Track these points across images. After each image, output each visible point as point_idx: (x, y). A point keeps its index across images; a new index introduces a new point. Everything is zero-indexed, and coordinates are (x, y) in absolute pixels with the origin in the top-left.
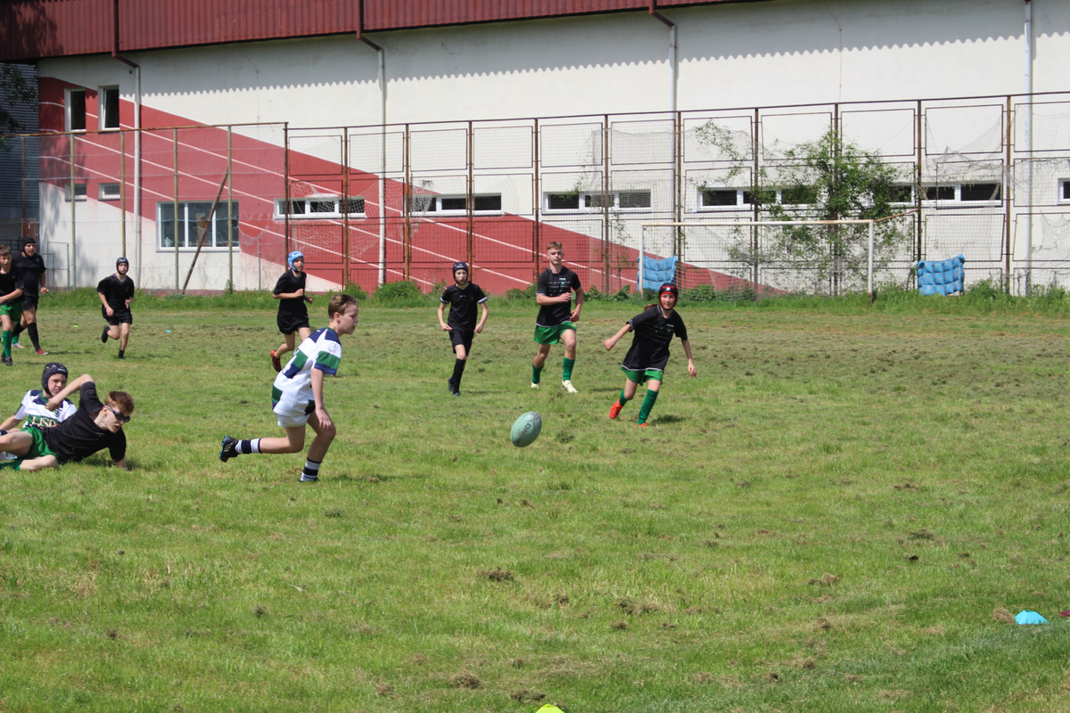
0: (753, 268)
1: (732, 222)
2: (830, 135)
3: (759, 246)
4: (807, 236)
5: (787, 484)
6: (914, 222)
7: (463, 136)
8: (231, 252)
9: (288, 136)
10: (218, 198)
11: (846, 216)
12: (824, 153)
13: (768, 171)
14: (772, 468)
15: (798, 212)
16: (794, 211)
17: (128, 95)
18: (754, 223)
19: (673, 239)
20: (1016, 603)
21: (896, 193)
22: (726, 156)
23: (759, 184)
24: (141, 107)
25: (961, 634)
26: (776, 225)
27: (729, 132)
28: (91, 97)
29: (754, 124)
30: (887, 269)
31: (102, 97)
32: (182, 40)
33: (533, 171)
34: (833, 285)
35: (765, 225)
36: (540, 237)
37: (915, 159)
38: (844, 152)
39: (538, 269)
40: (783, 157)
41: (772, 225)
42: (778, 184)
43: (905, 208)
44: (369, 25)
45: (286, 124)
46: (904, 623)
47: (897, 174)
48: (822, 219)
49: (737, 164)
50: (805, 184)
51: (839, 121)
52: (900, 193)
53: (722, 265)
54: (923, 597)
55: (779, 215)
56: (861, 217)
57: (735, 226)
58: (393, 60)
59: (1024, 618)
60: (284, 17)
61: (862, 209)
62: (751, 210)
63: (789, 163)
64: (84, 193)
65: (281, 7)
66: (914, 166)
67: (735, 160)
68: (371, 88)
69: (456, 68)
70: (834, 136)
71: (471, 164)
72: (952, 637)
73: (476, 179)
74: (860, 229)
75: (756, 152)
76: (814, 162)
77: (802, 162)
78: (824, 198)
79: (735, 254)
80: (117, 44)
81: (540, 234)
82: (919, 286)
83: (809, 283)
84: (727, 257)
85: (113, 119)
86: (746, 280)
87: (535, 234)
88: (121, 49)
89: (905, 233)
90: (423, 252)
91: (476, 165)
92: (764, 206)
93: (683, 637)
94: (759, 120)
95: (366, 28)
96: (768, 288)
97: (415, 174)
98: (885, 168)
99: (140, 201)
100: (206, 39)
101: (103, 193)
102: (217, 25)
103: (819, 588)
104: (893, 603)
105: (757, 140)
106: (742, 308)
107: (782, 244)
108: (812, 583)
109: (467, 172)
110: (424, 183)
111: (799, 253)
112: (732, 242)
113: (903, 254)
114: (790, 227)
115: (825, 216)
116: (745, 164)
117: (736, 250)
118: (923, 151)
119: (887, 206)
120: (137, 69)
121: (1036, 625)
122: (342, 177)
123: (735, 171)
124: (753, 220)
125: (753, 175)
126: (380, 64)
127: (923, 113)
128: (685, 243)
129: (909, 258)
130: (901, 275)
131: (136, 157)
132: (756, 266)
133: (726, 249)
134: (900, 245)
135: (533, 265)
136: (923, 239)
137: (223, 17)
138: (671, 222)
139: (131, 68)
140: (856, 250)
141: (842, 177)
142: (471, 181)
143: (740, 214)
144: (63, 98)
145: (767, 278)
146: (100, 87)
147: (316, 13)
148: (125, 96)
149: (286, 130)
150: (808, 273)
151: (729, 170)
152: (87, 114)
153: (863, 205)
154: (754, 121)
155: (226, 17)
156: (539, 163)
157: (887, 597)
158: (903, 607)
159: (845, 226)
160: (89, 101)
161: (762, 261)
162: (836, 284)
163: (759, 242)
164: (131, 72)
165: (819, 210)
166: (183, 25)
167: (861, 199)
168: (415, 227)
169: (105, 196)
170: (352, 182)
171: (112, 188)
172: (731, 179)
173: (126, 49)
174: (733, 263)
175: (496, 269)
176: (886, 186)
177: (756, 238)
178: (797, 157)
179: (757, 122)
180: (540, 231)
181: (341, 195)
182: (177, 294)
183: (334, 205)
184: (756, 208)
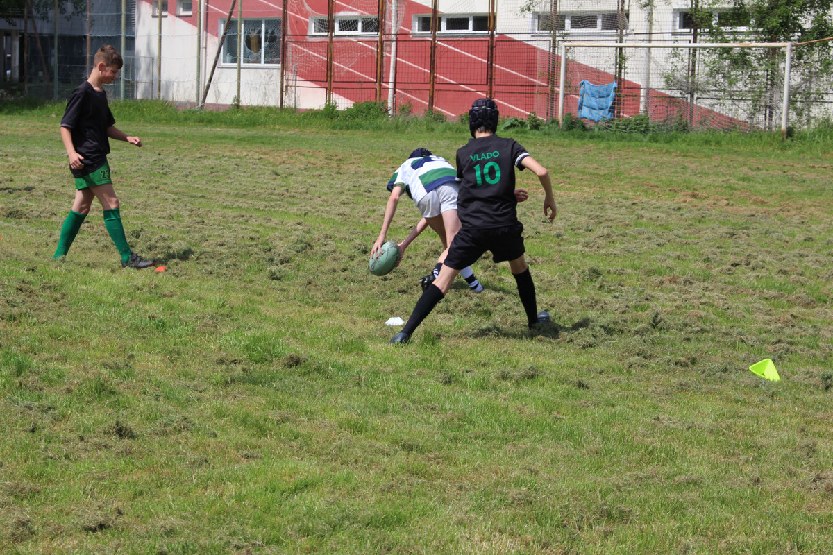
0: (689, 97)
1: (670, 44)
3: (696, 72)
8: (240, 68)
15: (736, 35)
16: (733, 33)
18: (693, 45)
19: (614, 62)
26: (715, 48)
34: (767, 121)
35: (703, 48)
39: (491, 93)
41: (710, 48)
48: (761, 42)
55: (718, 37)
56: (801, 41)
57: (673, 47)
61: (804, 31)
62: (690, 34)
64: (166, 10)
79: (670, 80)
84: (664, 84)
87: (490, 55)
92: (703, 29)
99: (207, 15)
101: (181, 9)
107: (719, 71)
114: (728, 50)
115: (765, 39)
117: (672, 76)
124: (692, 42)
128: (625, 68)
132: (692, 95)
133: (663, 75)
135: (488, 89)
138: (614, 44)
150: (742, 104)
153: (804, 27)
161: (699, 90)
162: (770, 120)
163: (696, 68)
167: (803, 20)
169: (183, 13)
171: (188, 5)
174: (669, 92)
177: (694, 63)
180: (494, 51)
181: (362, 14)
182: (196, 108)
183: (357, 24)
184: (695, 31)
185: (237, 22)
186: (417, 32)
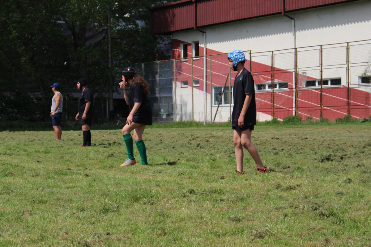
7: (318, 52)
9: (251, 56)
10: (226, 83)
17: (202, 44)
24: (206, 49)
28: (189, 46)
31: (193, 46)
32: (219, 21)
33: (347, 66)
36: (350, 95)
39: (349, 109)
44: (288, 9)
45: (250, 51)
58: (298, 23)
60: (256, 8)
64: (187, 85)
65: (254, 4)
68: (290, 35)
69: (323, 25)
71: (321, 64)
73: (324, 71)
80: (196, 24)
81: (350, 93)
85: (197, 54)
87: (348, 93)
88: (198, 26)
90: (307, 103)
91: (323, 64)
95: (286, 10)
97: (300, 70)
99: (206, 85)
100: (227, 19)
101: (194, 84)
102: (231, 14)
109: (320, 68)
110: (303, 73)
120: (205, 34)
122: (272, 73)
126: (293, 25)
131: (205, 69)
135: (347, 107)
137: (233, 10)
139: (202, 33)
142: (321, 71)
144: (180, 47)
146: (193, 42)
147: (267, 5)
148: (201, 45)
149: (250, 54)
152: (188, 53)
155: (234, 10)
156: (349, 62)
160: (189, 47)
164: (203, 35)
166: (219, 15)
168: (299, 92)
169: (194, 85)
170: (275, 74)
171: (197, 82)
173: (199, 26)
175: (337, 109)
180: (350, 92)
181: (279, 81)
182: (211, 123)
183: (276, 85)
185: (229, 87)
186: (304, 87)
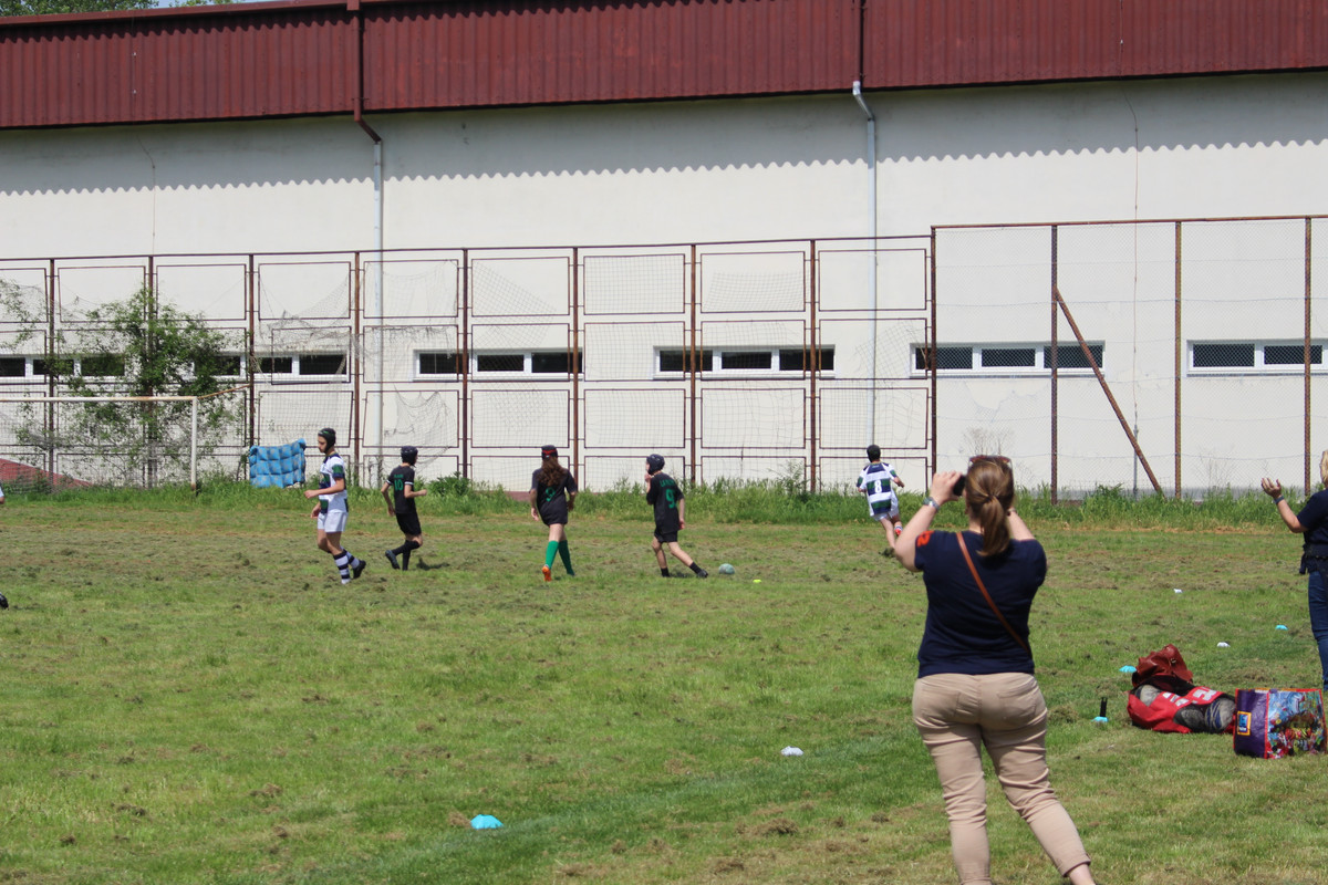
0: (48, 454)
1: (20, 397)
2: (143, 293)
3: (55, 427)
4: (115, 415)
5: (181, 700)
6: (246, 399)
11: (162, 391)
12: (136, 315)
13: (66, 335)
14: (158, 682)
15: (104, 386)
16: (99, 384)
18: (48, 398)
20: (470, 808)
21: (224, 364)
22: (14, 316)
23: (56, 351)
25: (422, 839)
26: (77, 402)
27: (18, 288)
29: (48, 279)
30: (213, 456)
34: (146, 475)
35: (63, 402)
37: (246, 324)
38: (160, 314)
40: (85, 319)
41: (72, 402)
42: (79, 351)
43: (234, 382)
46: (361, 831)
47: (225, 341)
48: (133, 394)
49: (27, 326)
50: (112, 352)
51: (155, 276)
52: (229, 365)
53: (8, 450)
54: (372, 805)
55: (80, 389)
56: (181, 393)
57: (25, 402)
59: (481, 822)
61: (183, 383)
62: (45, 383)
63: (93, 326)
66: (246, 333)
67: (26, 322)
70: (148, 294)
72: (413, 842)
74: (180, 407)
75: (52, 313)
76: (124, 325)
77: (109, 326)
78: (136, 369)
79: (24, 437)
82: (252, 476)
83: (118, 473)
84: (14, 440)
86: (39, 469)
89: (234, 412)
92: (61, 378)
93: (139, 848)
94: (56, 274)
96: (66, 479)
98: (211, 335)
103: (264, 800)
104: (345, 812)
105: (52, 298)
106: (35, 504)
107: (84, 425)
108: (254, 794)
111: (106, 436)
112: (21, 421)
113: (232, 438)
114: (94, 404)
115: (137, 391)
116: (38, 326)
117: (27, 431)
118: (256, 315)
119: (213, 381)
121: (493, 829)
123: (25, 335)
124: (48, 395)
125: (48, 340)
127: (255, 269)
129: (240, 443)
130: (230, 464)
132: (51, 452)
133: (14, 430)
134: (228, 427)
136: (256, 420)
140: (176, 433)
141: (158, 344)
143: (31, 388)
145: (64, 465)
150: (117, 460)
151: (18, 334)
153: (183, 378)
154: (48, 274)
157: (337, 805)
158: (355, 815)
159: (162, 404)
161: (59, 446)
162: (150, 474)
163: (55, 422)
165: (129, 384)
167: (181, 371)
172: (20, 345)
174: (22, 448)
176: (212, 355)
177: (51, 417)
178: (102, 319)
179: (52, 276)
184: (52, 380)
